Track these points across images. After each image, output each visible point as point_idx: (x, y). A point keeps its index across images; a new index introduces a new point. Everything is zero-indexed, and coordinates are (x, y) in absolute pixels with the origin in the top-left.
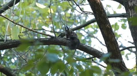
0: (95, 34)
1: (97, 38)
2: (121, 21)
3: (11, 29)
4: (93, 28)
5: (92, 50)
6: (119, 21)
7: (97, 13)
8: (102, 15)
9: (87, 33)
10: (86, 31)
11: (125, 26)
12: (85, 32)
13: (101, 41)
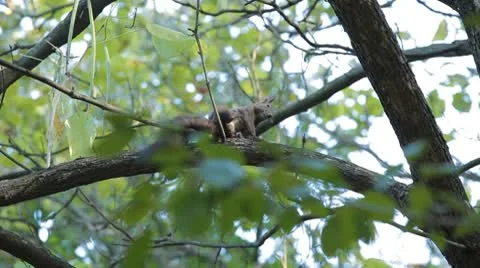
0: (361, 136)
1: (371, 148)
2: (451, 85)
3: (67, 122)
4: (351, 117)
5: (356, 172)
6: (442, 84)
7: (364, 38)
8: (382, 44)
9: (334, 134)
10: (331, 126)
11: (466, 99)
12: (327, 131)
13: (384, 160)
